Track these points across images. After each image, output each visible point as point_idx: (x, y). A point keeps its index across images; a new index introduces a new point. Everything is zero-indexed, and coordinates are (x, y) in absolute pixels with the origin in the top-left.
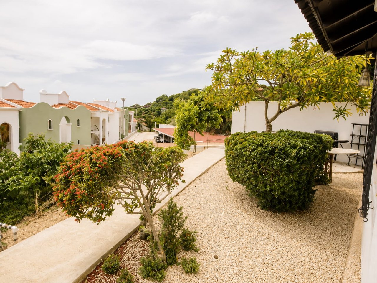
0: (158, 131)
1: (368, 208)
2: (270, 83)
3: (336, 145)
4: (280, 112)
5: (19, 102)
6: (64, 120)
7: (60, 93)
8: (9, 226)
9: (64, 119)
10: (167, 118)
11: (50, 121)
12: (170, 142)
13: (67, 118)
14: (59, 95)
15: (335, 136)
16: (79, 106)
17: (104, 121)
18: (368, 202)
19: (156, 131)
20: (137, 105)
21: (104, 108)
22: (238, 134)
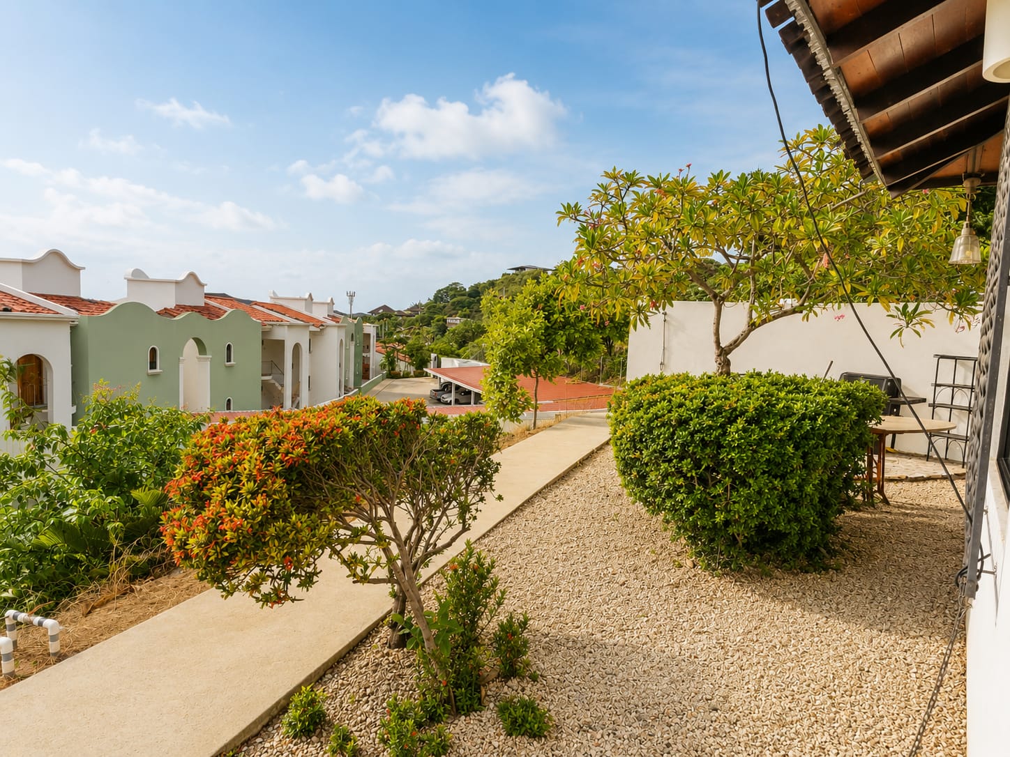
0: (439, 375)
1: (981, 571)
2: (727, 256)
3: (894, 409)
4: (753, 326)
5: (72, 302)
6: (191, 346)
7: (181, 278)
8: (37, 619)
9: (191, 344)
10: (462, 343)
11: (153, 351)
12: (470, 404)
13: (199, 342)
14: (177, 283)
15: (894, 387)
16: (230, 310)
17: (297, 348)
18: (980, 557)
19: (434, 376)
20: (385, 308)
21: (297, 316)
22: (644, 382)
